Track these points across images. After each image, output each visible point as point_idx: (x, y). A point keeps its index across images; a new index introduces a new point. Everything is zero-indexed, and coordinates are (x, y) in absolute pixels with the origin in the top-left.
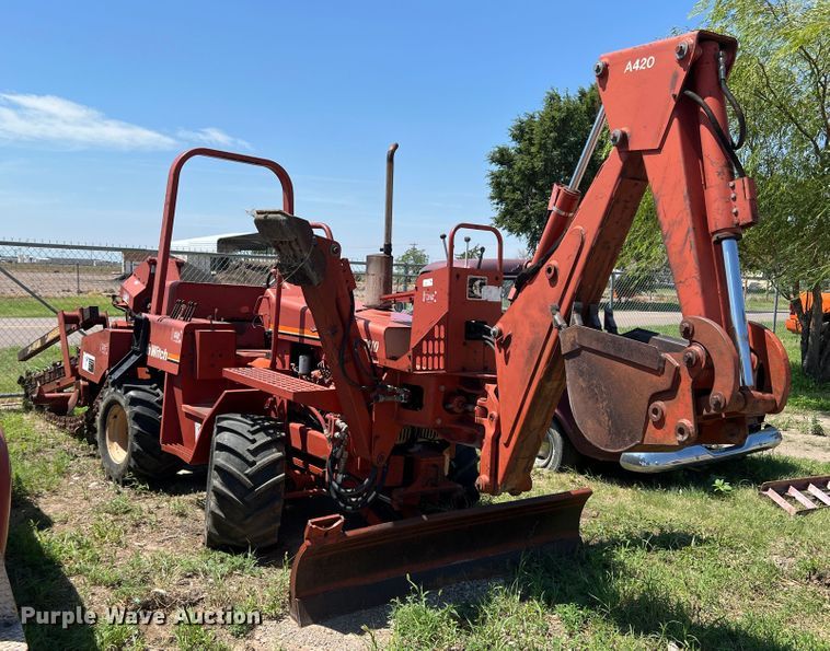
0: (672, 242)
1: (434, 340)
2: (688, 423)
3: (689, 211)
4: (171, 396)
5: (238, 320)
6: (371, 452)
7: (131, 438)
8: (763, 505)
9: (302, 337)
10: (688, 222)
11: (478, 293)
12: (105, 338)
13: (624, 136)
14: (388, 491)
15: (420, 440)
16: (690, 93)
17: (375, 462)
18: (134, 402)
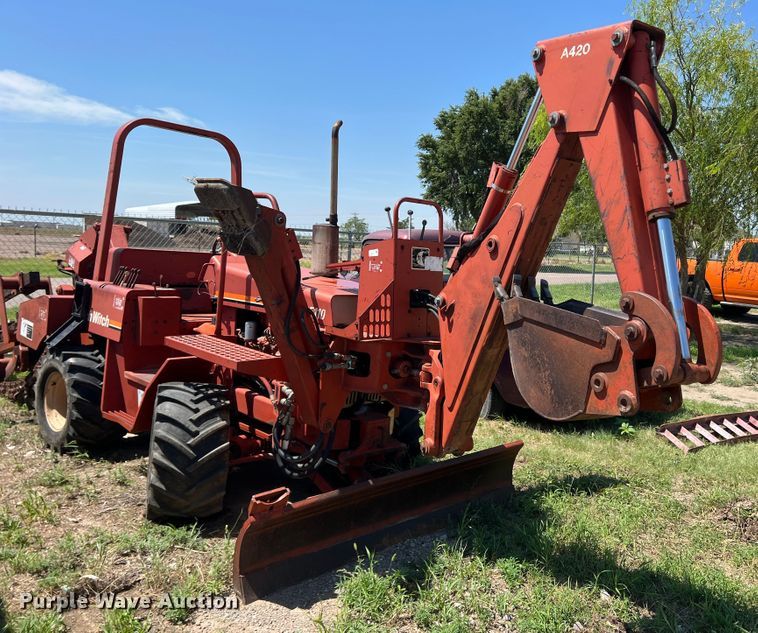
0: (610, 220)
1: (380, 308)
2: (630, 394)
3: (625, 191)
4: (112, 363)
5: (184, 285)
6: (317, 419)
7: (70, 406)
8: (661, 445)
9: (248, 304)
10: (625, 201)
11: (421, 264)
12: (44, 304)
13: (562, 118)
14: (335, 455)
15: (366, 403)
16: (625, 78)
17: (321, 429)
18: (73, 369)
